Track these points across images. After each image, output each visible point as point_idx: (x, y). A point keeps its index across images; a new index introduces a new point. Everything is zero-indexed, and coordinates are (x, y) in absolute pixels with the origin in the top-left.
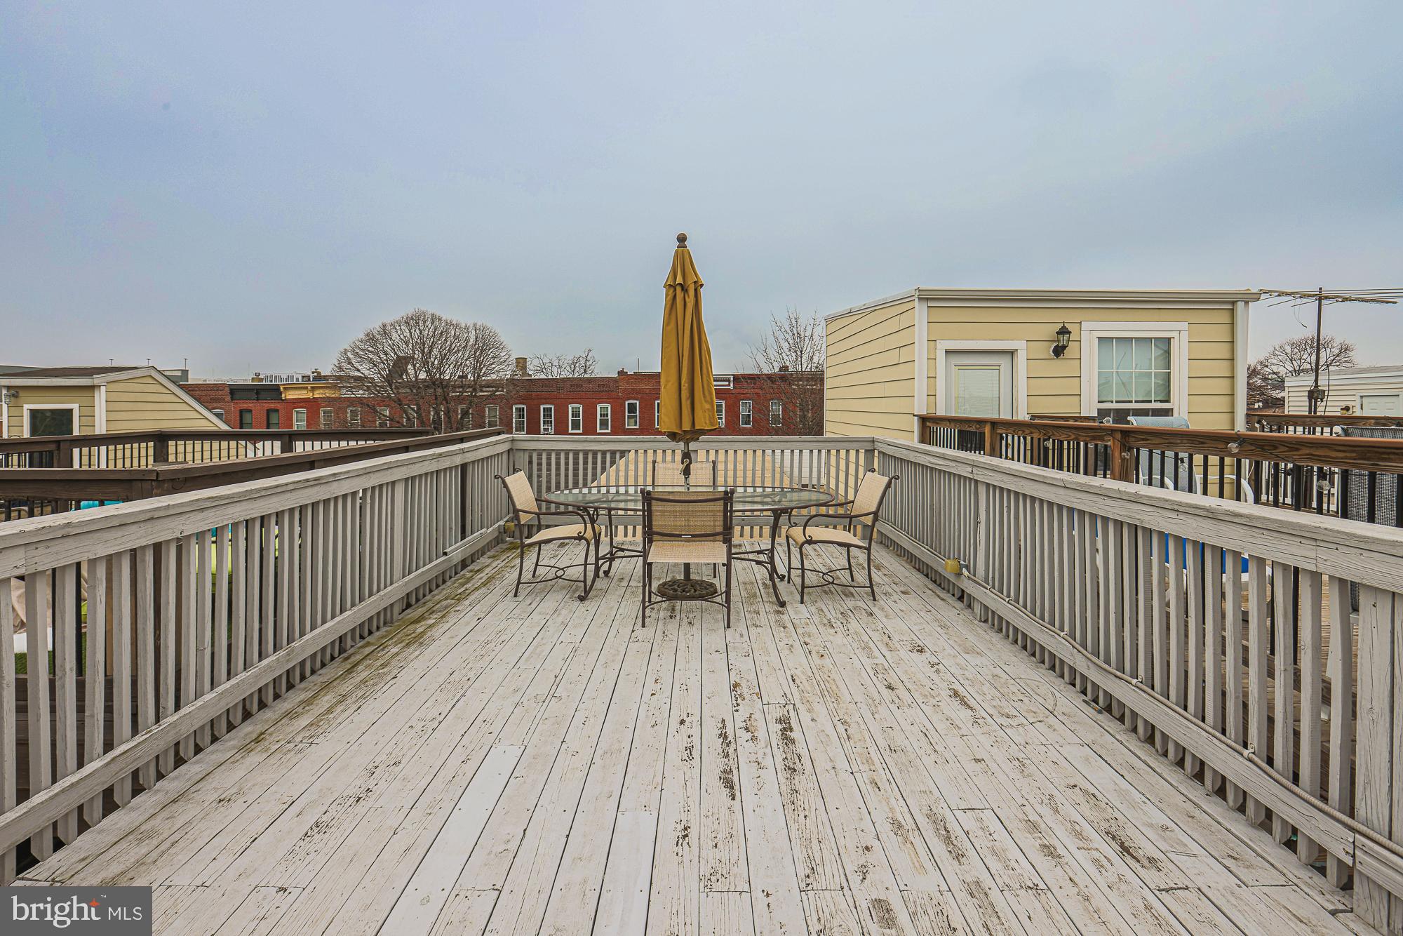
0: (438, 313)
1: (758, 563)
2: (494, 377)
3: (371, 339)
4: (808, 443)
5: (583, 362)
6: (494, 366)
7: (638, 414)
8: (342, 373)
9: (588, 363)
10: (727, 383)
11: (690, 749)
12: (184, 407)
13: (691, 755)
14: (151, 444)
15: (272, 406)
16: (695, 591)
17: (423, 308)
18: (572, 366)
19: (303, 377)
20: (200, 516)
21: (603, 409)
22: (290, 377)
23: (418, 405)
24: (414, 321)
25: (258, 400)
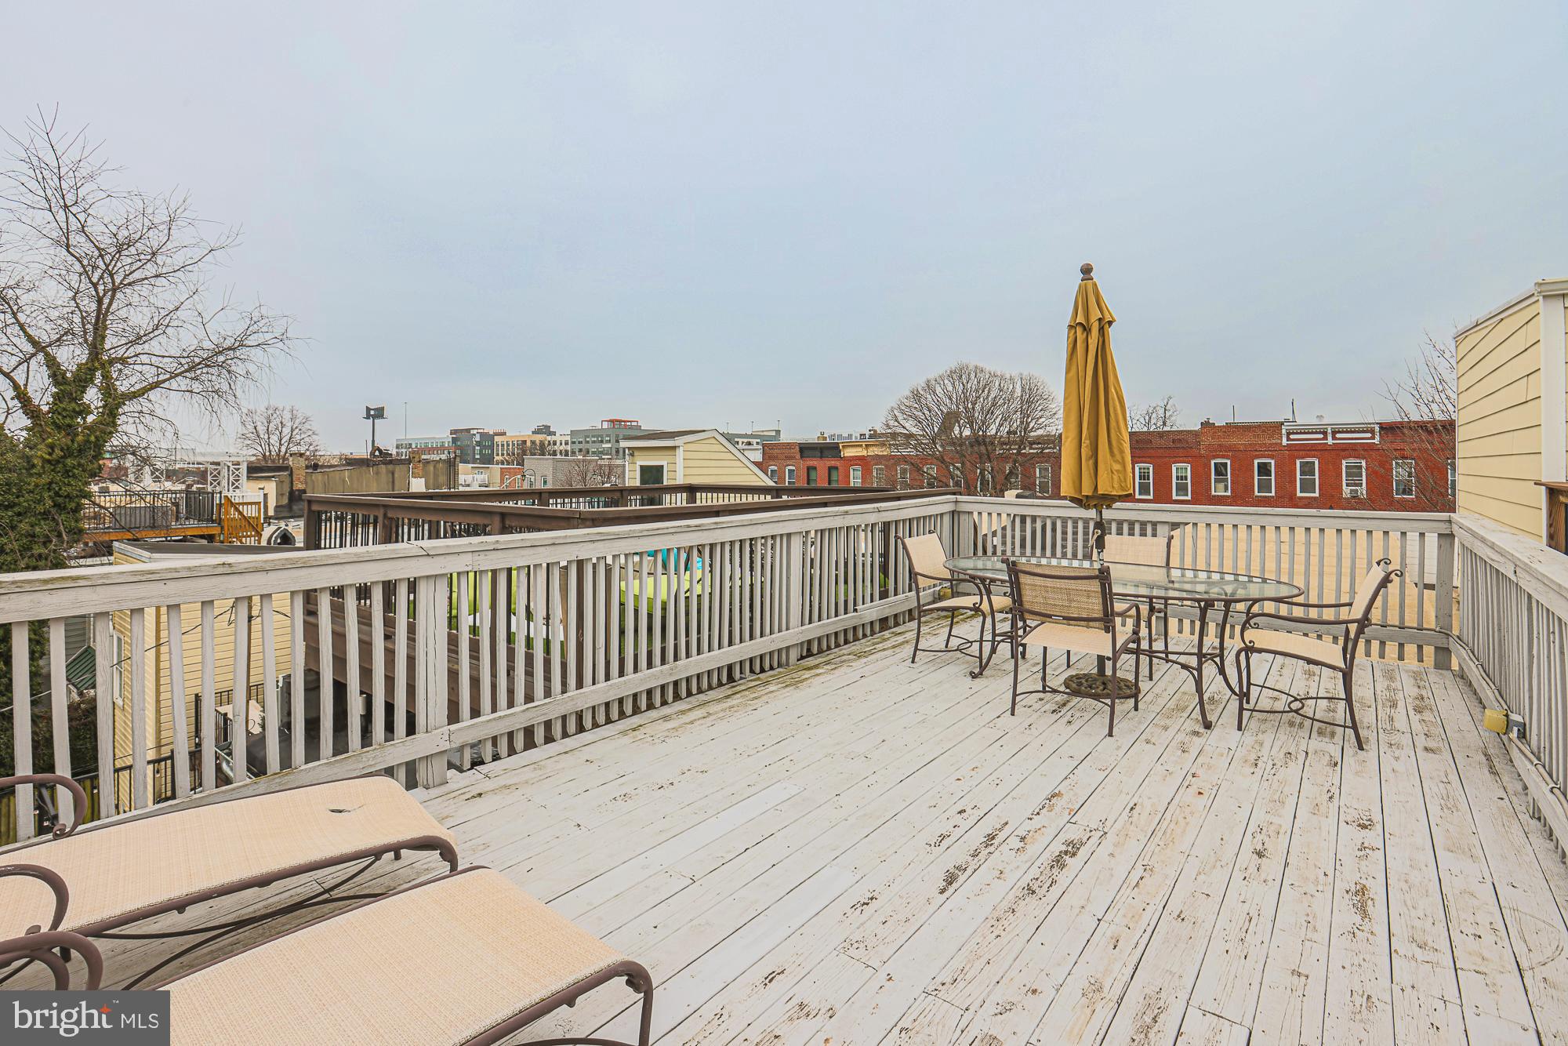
0: (981, 365)
1: (1185, 667)
2: (1040, 432)
3: (916, 396)
4: (1332, 519)
5: (1161, 412)
6: (1043, 420)
7: (1229, 476)
8: (889, 431)
9: (1168, 414)
10: (1369, 435)
11: (943, 837)
12: (738, 464)
13: (941, 842)
14: (684, 495)
15: (833, 463)
16: (1104, 689)
17: (965, 362)
18: (1147, 418)
19: (861, 435)
20: (591, 545)
21: (1181, 469)
22: (850, 436)
23: (963, 464)
24: (958, 374)
25: (821, 457)
